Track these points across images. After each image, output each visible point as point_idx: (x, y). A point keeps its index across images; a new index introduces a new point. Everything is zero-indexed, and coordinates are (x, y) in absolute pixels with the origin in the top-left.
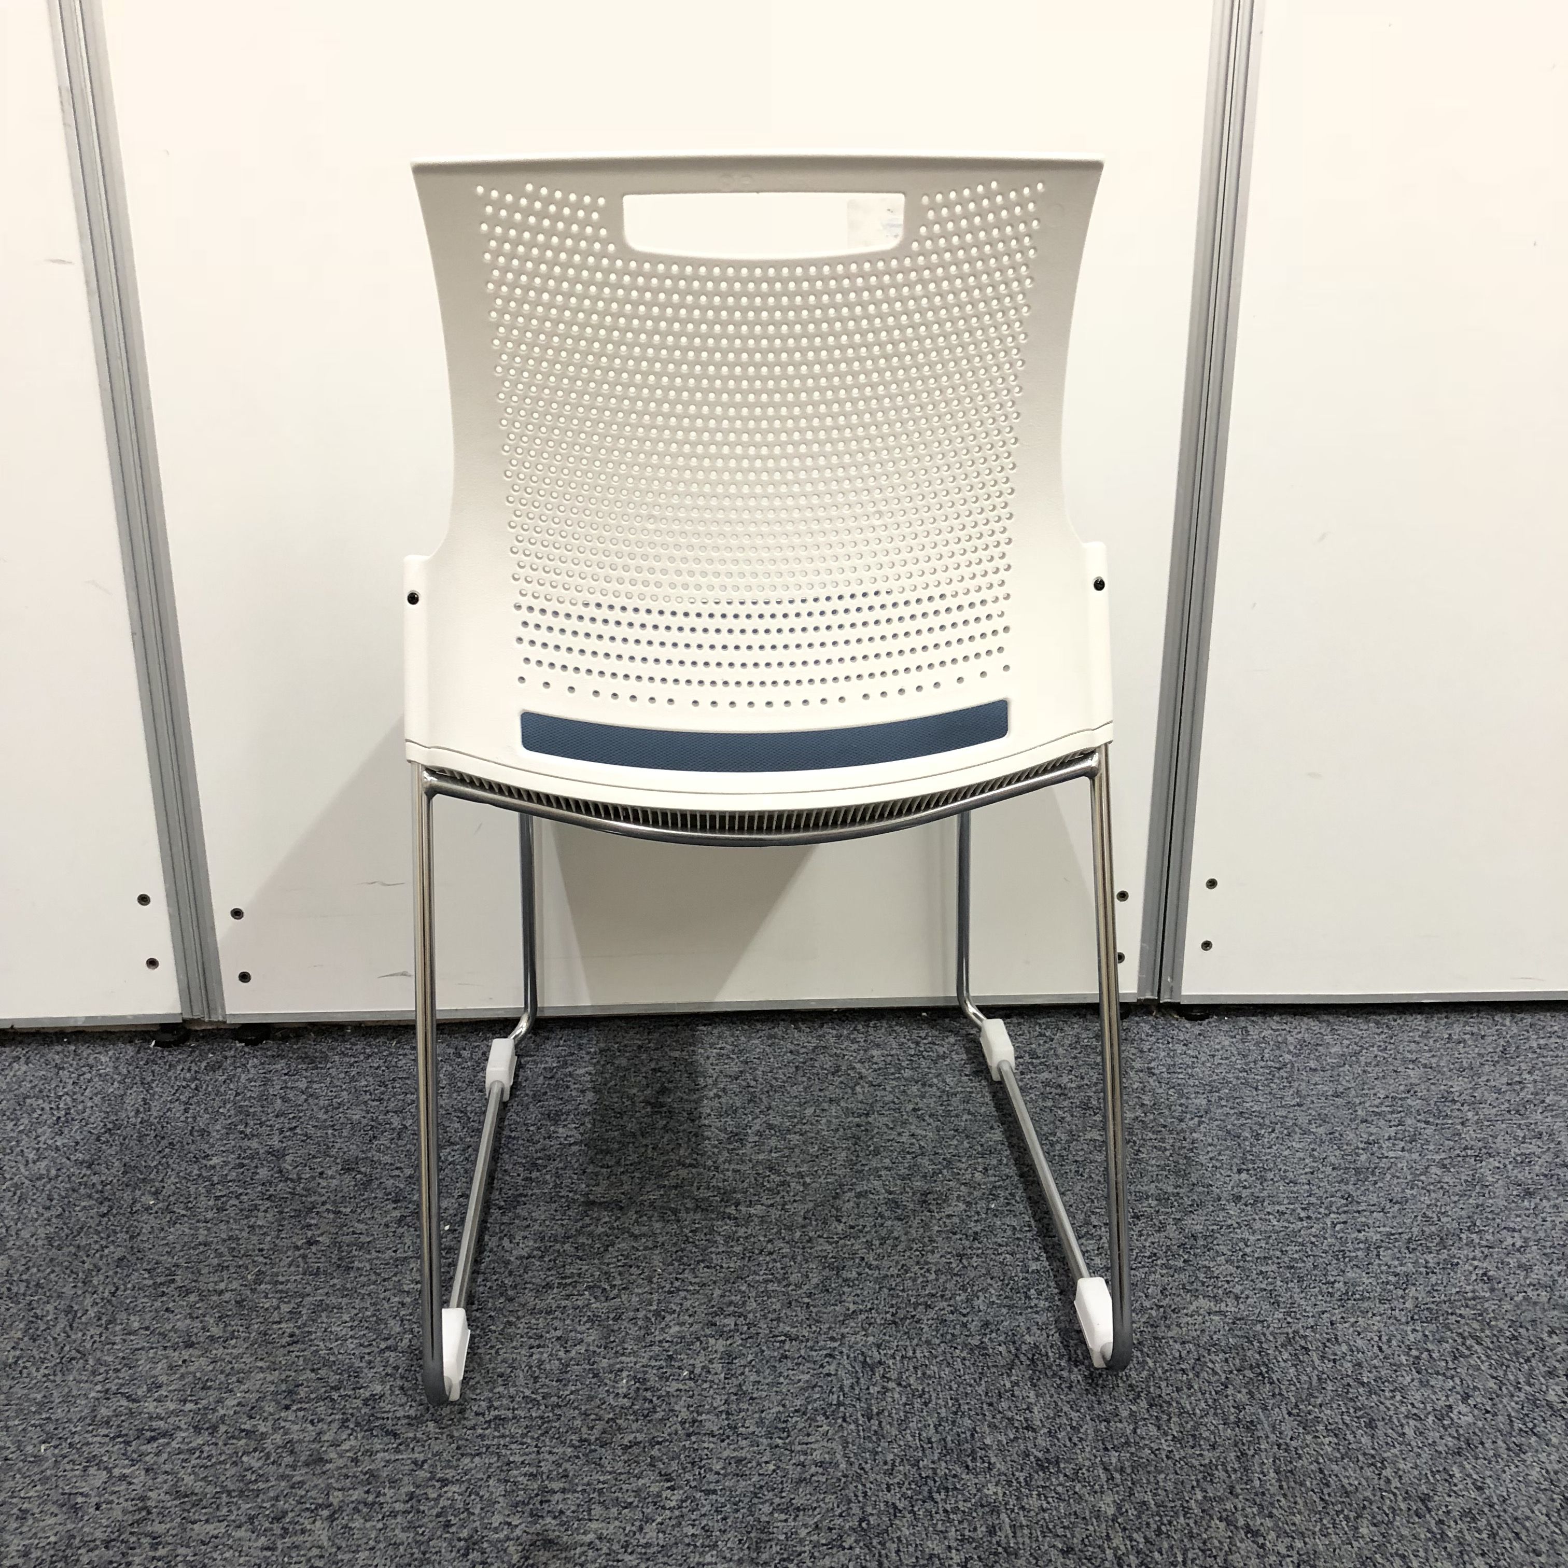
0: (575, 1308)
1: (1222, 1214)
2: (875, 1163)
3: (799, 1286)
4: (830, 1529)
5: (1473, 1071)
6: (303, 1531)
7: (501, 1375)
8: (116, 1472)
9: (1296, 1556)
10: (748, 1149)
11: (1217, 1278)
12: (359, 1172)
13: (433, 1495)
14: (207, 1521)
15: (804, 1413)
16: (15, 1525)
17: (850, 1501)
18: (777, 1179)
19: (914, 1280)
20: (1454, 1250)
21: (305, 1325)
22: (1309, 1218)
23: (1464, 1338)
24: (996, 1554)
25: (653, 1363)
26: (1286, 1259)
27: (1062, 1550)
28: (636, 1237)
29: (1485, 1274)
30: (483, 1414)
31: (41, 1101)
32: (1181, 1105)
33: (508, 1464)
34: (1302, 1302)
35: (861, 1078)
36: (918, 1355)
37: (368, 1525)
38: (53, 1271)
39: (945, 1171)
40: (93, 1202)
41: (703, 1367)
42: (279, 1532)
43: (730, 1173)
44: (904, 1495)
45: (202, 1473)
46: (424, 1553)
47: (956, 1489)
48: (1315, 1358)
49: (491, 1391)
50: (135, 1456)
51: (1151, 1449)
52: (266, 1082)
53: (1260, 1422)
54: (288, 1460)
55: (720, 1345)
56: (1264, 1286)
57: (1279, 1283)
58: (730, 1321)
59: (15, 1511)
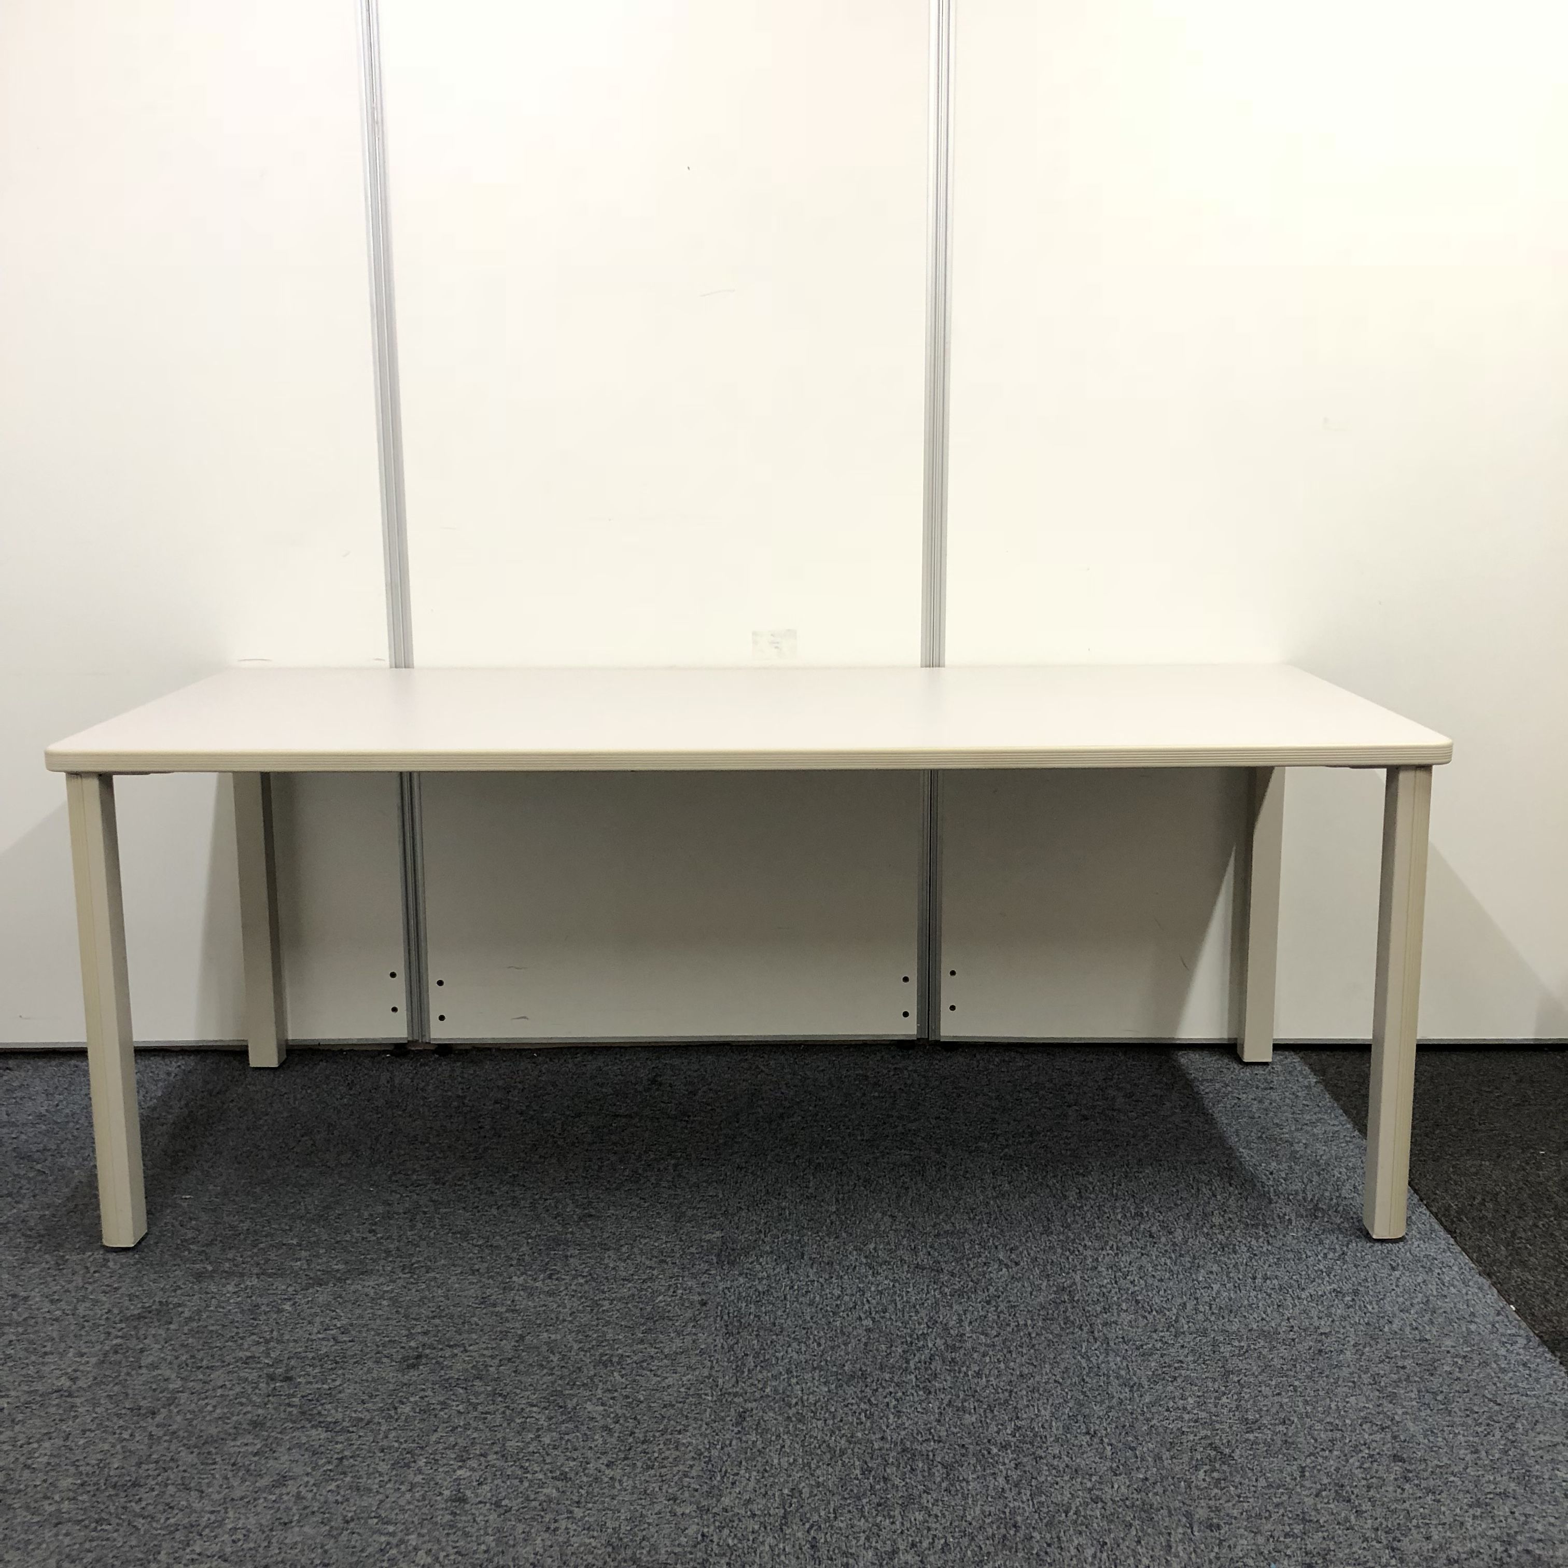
1: (927, 1123)
3: (713, 1143)
7: (572, 1169)
8: (404, 1195)
18: (710, 1108)
19: (769, 1142)
30: (563, 1181)
32: (925, 1084)
35: (762, 1071)
38: (360, 1136)
39: (795, 1106)
40: (373, 1113)
45: (441, 1195)
49: (567, 1174)
54: (478, 1192)
58: (679, 1154)
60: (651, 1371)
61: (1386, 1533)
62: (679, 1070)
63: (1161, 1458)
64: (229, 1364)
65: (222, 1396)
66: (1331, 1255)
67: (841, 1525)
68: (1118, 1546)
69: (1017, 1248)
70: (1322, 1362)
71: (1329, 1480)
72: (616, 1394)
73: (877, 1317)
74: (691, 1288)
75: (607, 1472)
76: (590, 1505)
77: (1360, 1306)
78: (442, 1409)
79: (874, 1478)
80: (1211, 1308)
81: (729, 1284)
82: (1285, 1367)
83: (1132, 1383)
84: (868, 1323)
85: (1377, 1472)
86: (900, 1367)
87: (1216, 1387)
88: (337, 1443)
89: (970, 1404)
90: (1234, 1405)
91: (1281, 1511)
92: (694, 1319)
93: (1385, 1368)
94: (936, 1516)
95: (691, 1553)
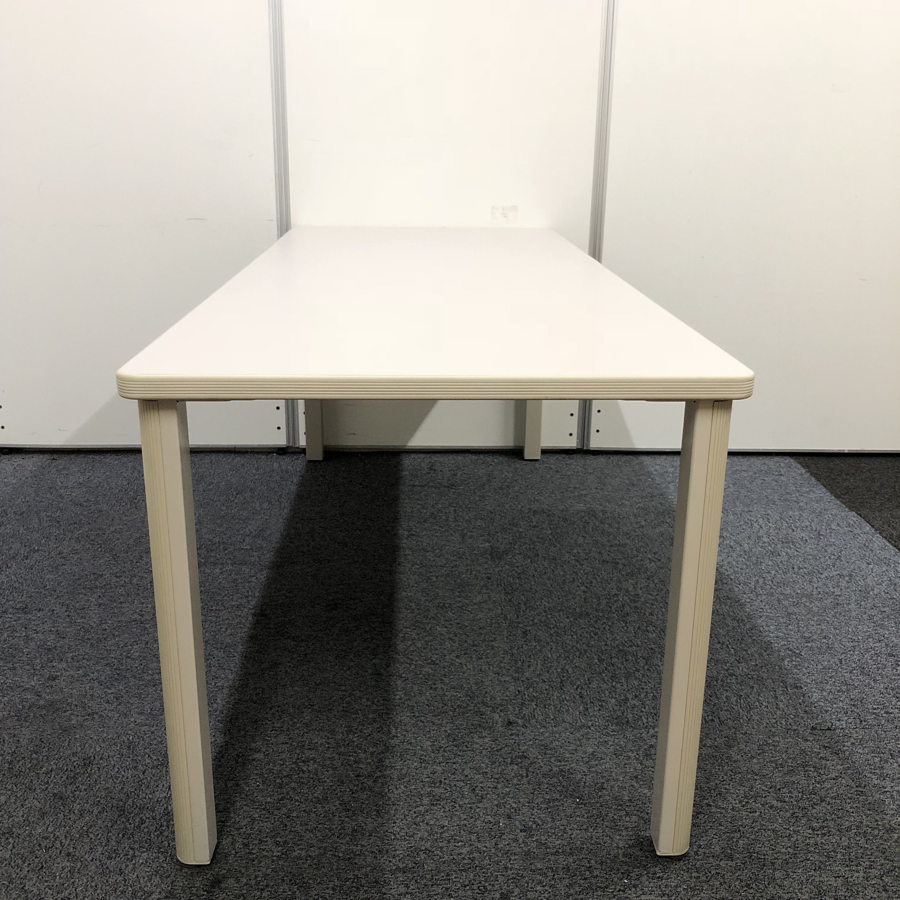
1: (591, 491)
3: (473, 500)
9: (592, 540)
11: (586, 501)
15: (475, 519)
18: (467, 482)
21: (342, 504)
25: (435, 511)
26: (607, 499)
27: (537, 538)
28: (428, 492)
34: (608, 505)
39: (514, 482)
41: (448, 512)
48: (608, 514)
51: (561, 525)
53: (590, 522)
56: (599, 503)
57: (603, 502)
58: (455, 505)
60: (468, 611)
61: (892, 690)
62: (444, 463)
63: (762, 655)
64: (227, 609)
65: (228, 624)
66: (833, 557)
67: (594, 687)
68: (749, 696)
69: (657, 553)
70: (839, 609)
71: (856, 665)
72: (451, 622)
73: (588, 585)
74: (480, 571)
75: (457, 660)
76: (452, 677)
77: (854, 582)
78: (356, 630)
79: (607, 664)
80: (772, 583)
81: (500, 569)
82: (820, 611)
83: (738, 619)
84: (583, 588)
85: (881, 661)
86: (607, 610)
87: (784, 620)
88: (301, 647)
89: (651, 628)
90: (796, 629)
91: (833, 680)
92: (485, 585)
93: (873, 612)
94: (646, 683)
95: (514, 700)
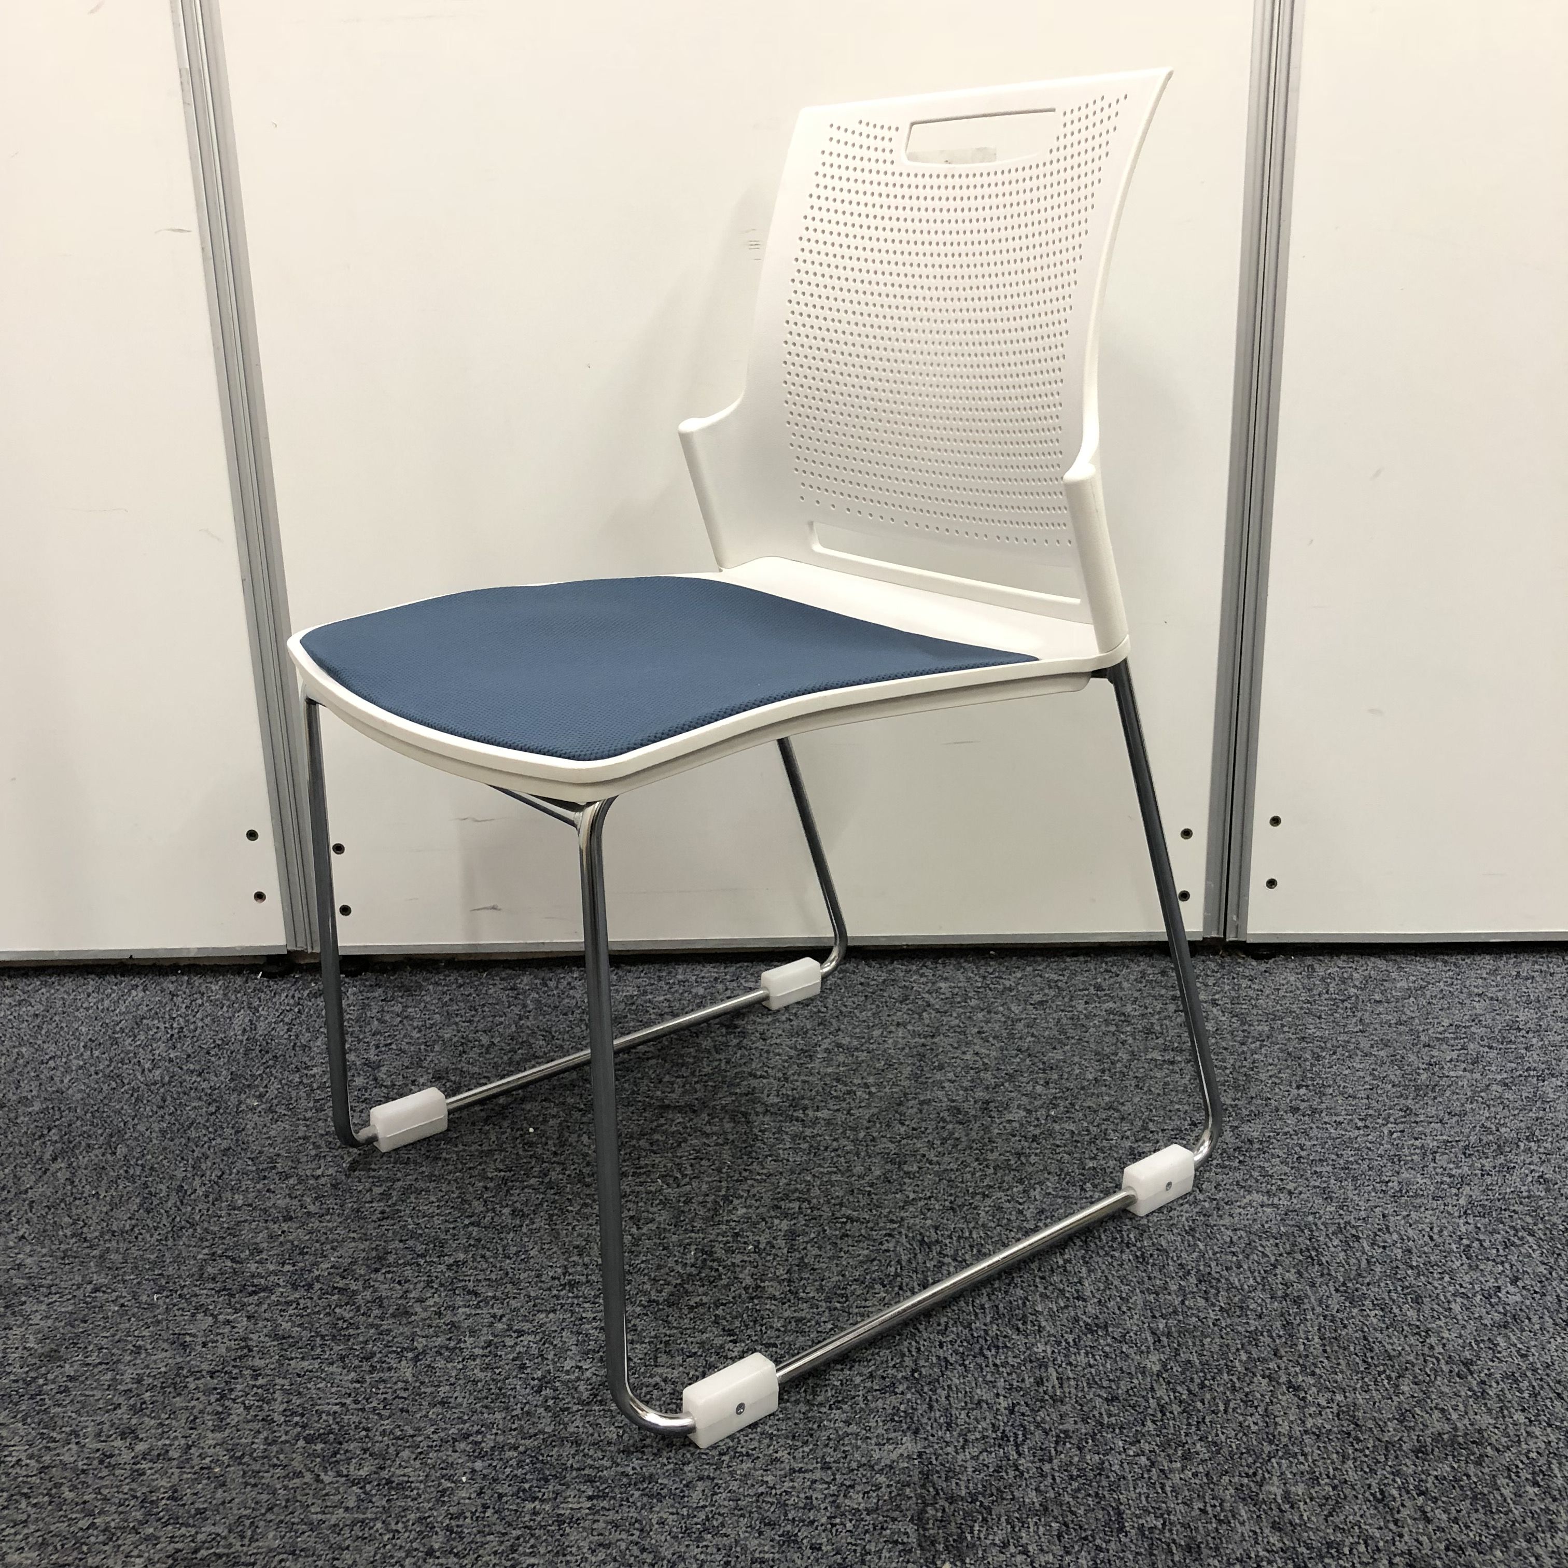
0: (648, 1193)
1: (1279, 1123)
2: (939, 1076)
3: (860, 1177)
4: (883, 1378)
5: (1539, 1004)
6: (390, 1369)
7: (577, 1247)
8: (221, 1318)
9: (1335, 1410)
10: (816, 1064)
11: (1271, 1176)
12: (449, 1080)
13: (509, 1342)
14: (303, 1359)
15: (863, 1283)
16: (129, 1358)
17: (903, 1355)
18: (844, 1089)
19: (973, 1174)
20: (1511, 1156)
21: (395, 1204)
22: (1366, 1127)
23: (1516, 1231)
24: (1043, 1401)
25: (720, 1238)
26: (1341, 1162)
27: (1106, 1399)
28: (707, 1135)
29: (1541, 1177)
30: (559, 1279)
31: (156, 1022)
32: (1243, 1031)
33: (581, 1319)
34: (1356, 1198)
35: (929, 1005)
36: (975, 1236)
37: (449, 1365)
38: (166, 1158)
39: (1007, 1084)
40: (200, 1103)
41: (768, 1243)
42: (368, 1369)
43: (798, 1084)
44: (956, 1352)
45: (298, 1321)
46: (500, 1389)
47: (1006, 1347)
48: (1365, 1244)
49: (566, 1259)
50: (238, 1306)
51: (1198, 1317)
52: (365, 1007)
53: (1307, 1296)
54: (377, 1312)
55: (785, 1225)
56: (1317, 1184)
57: (1332, 1181)
58: (796, 1205)
59: (130, 1346)
